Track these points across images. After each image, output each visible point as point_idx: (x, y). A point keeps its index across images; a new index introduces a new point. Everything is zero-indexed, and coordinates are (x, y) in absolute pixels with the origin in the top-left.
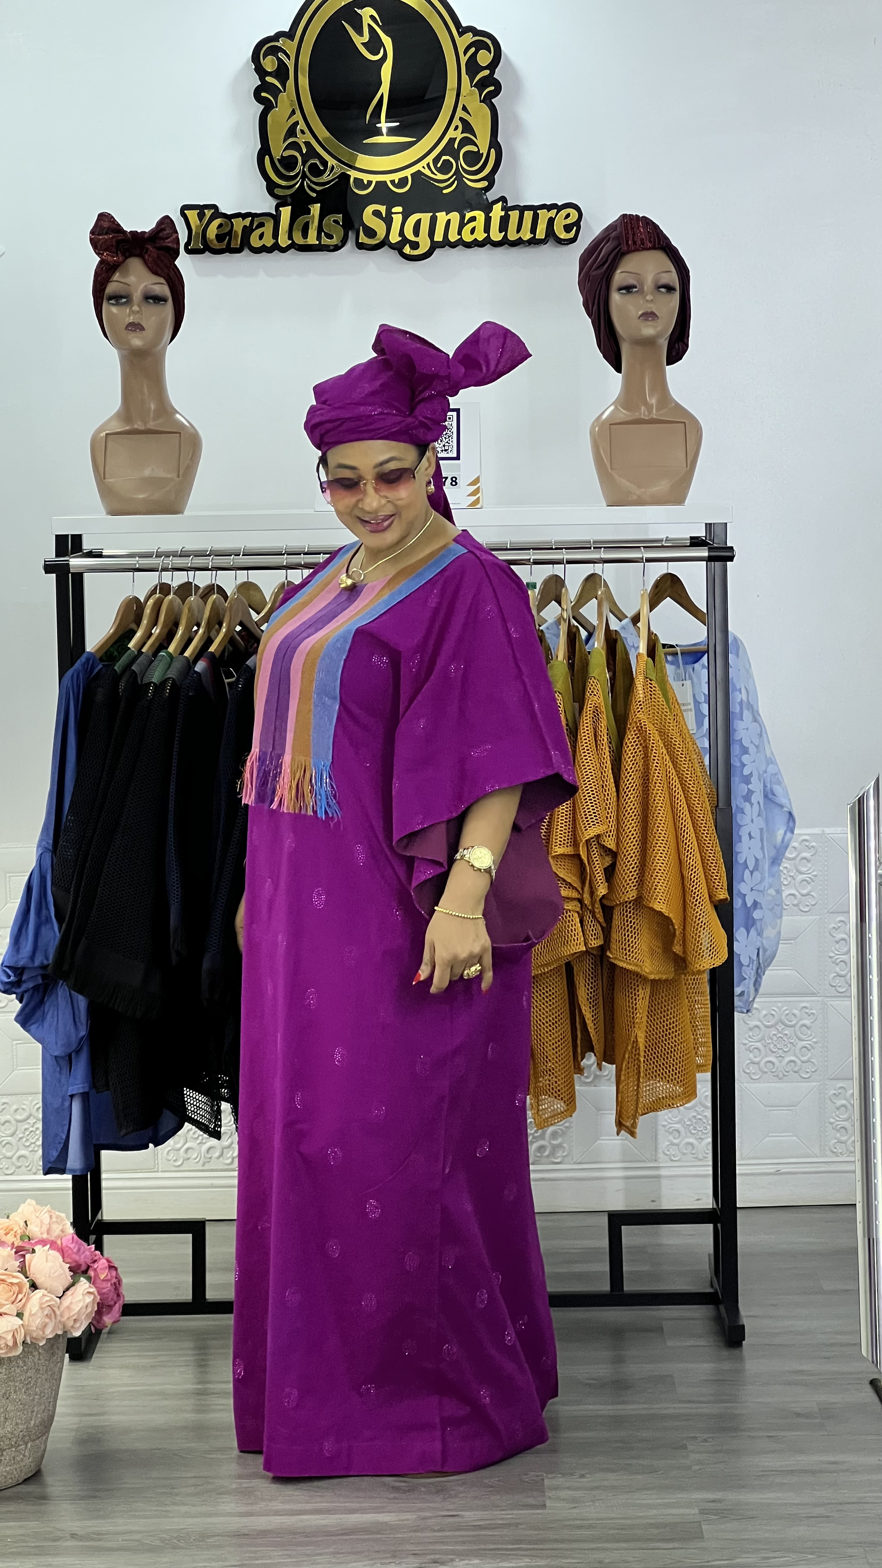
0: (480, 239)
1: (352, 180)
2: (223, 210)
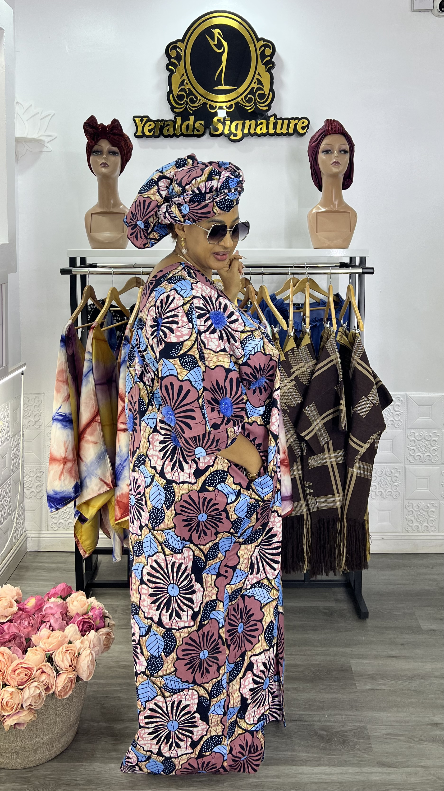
0: (264, 133)
1: (208, 106)
2: (152, 118)
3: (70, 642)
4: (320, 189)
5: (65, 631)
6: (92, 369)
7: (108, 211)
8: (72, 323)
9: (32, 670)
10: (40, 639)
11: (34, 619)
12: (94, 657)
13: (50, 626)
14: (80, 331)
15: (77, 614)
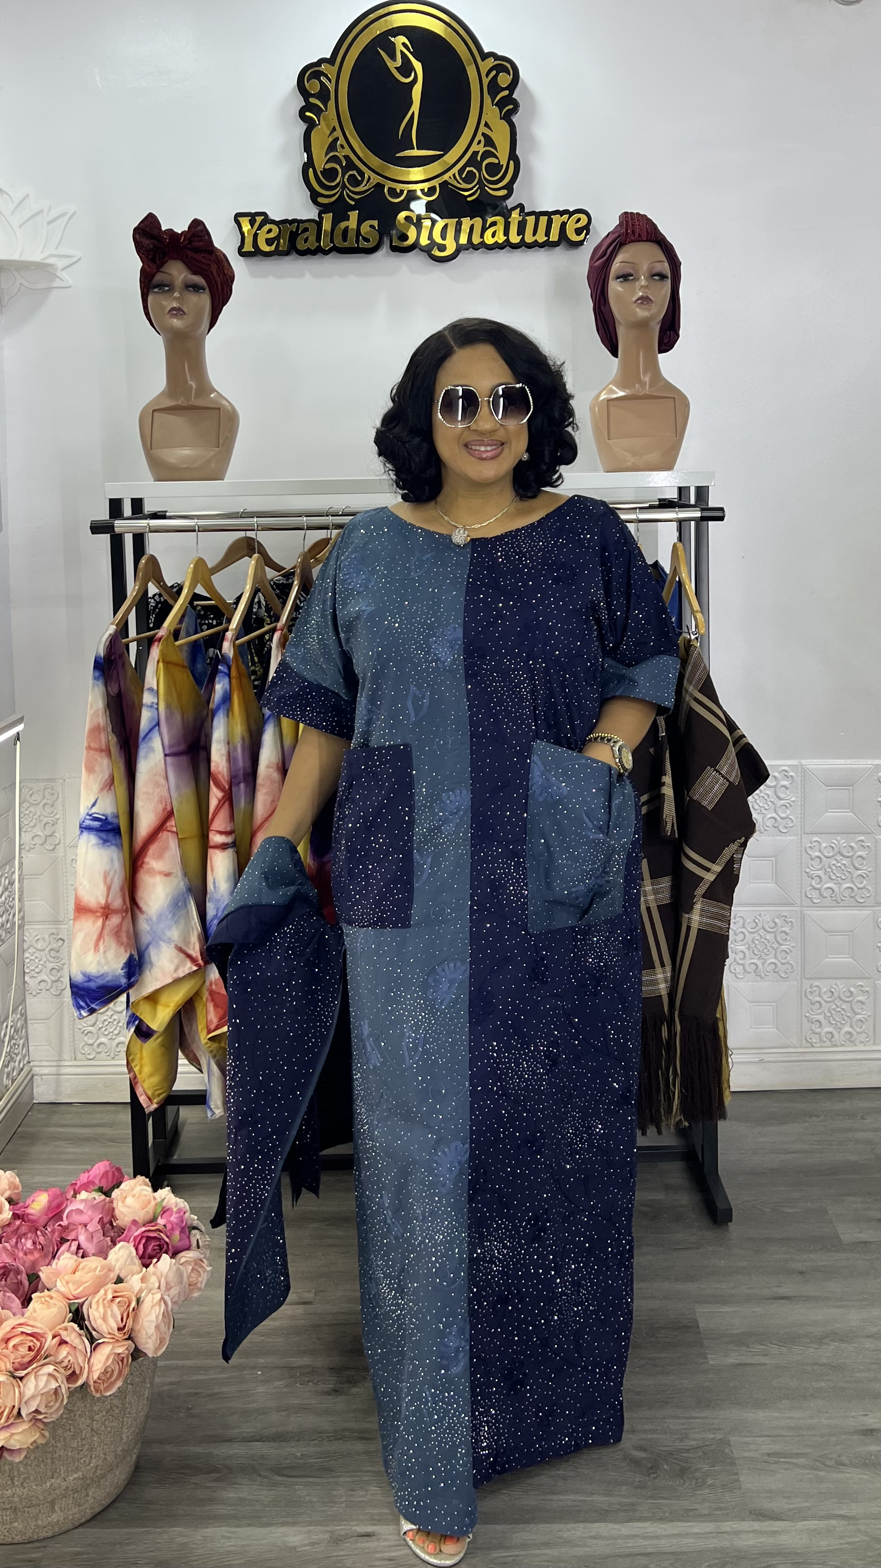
0: (500, 242)
1: (386, 190)
2: (274, 216)
3: (119, 1280)
4: (615, 353)
5: (109, 1258)
6: (158, 724)
7: (185, 404)
8: (116, 632)
9: (43, 1340)
10: (57, 1274)
11: (44, 1234)
12: (170, 1308)
13: (79, 1247)
14: (133, 647)
15: (134, 1222)
